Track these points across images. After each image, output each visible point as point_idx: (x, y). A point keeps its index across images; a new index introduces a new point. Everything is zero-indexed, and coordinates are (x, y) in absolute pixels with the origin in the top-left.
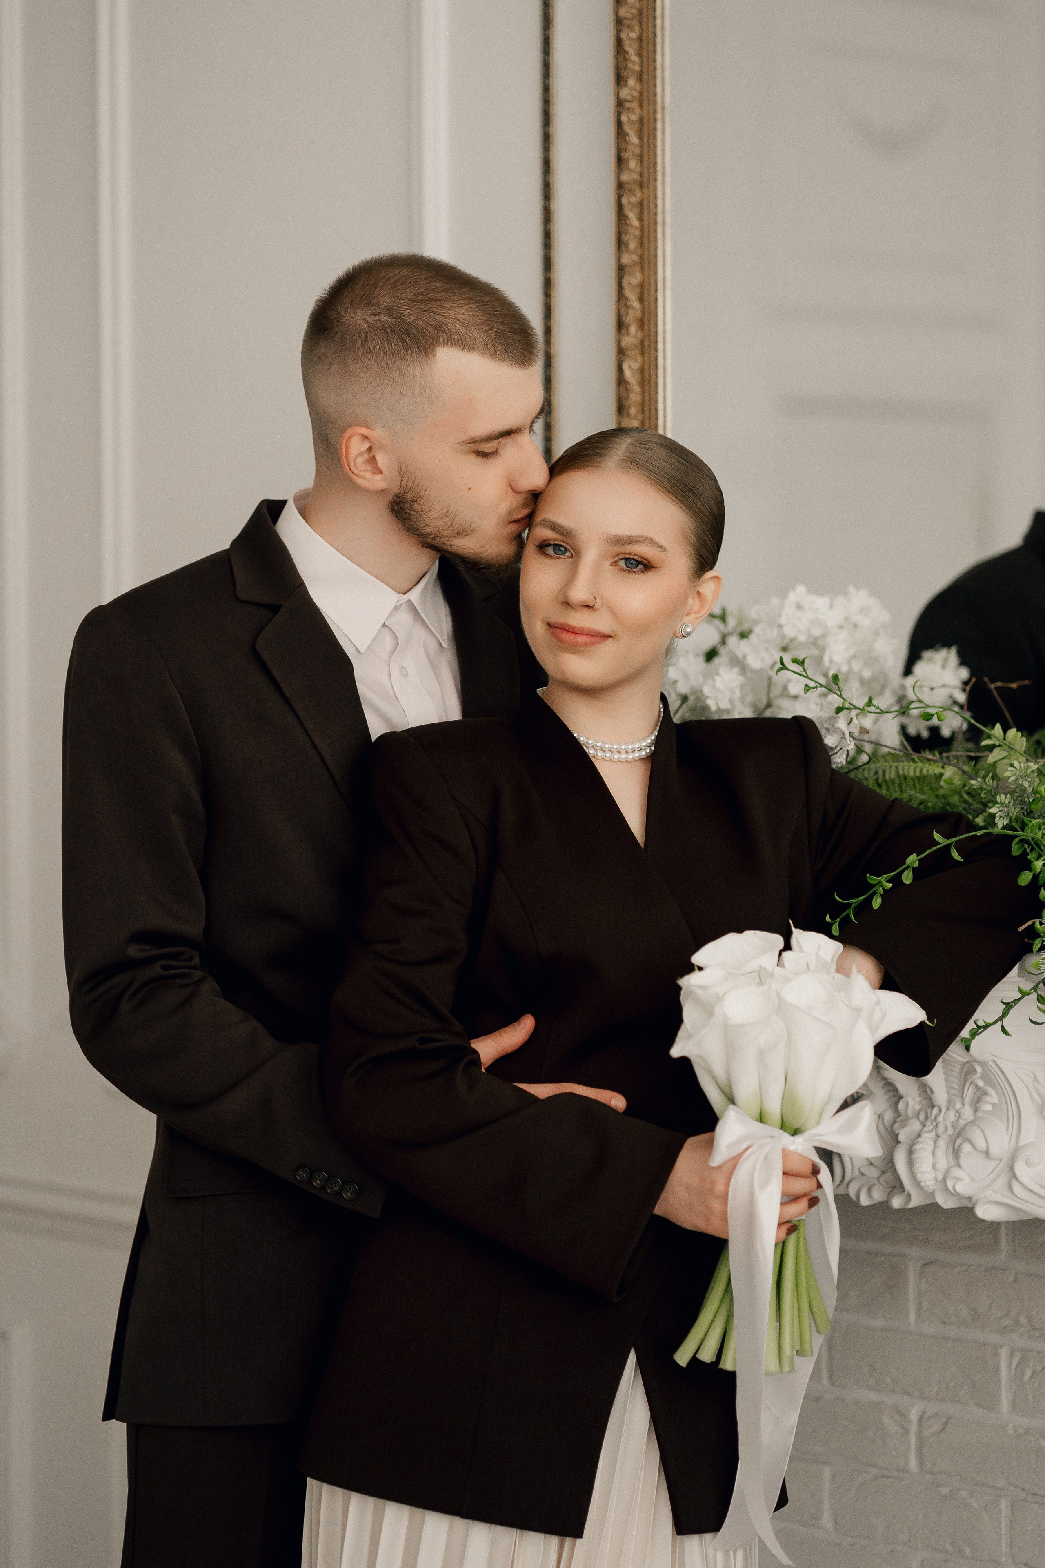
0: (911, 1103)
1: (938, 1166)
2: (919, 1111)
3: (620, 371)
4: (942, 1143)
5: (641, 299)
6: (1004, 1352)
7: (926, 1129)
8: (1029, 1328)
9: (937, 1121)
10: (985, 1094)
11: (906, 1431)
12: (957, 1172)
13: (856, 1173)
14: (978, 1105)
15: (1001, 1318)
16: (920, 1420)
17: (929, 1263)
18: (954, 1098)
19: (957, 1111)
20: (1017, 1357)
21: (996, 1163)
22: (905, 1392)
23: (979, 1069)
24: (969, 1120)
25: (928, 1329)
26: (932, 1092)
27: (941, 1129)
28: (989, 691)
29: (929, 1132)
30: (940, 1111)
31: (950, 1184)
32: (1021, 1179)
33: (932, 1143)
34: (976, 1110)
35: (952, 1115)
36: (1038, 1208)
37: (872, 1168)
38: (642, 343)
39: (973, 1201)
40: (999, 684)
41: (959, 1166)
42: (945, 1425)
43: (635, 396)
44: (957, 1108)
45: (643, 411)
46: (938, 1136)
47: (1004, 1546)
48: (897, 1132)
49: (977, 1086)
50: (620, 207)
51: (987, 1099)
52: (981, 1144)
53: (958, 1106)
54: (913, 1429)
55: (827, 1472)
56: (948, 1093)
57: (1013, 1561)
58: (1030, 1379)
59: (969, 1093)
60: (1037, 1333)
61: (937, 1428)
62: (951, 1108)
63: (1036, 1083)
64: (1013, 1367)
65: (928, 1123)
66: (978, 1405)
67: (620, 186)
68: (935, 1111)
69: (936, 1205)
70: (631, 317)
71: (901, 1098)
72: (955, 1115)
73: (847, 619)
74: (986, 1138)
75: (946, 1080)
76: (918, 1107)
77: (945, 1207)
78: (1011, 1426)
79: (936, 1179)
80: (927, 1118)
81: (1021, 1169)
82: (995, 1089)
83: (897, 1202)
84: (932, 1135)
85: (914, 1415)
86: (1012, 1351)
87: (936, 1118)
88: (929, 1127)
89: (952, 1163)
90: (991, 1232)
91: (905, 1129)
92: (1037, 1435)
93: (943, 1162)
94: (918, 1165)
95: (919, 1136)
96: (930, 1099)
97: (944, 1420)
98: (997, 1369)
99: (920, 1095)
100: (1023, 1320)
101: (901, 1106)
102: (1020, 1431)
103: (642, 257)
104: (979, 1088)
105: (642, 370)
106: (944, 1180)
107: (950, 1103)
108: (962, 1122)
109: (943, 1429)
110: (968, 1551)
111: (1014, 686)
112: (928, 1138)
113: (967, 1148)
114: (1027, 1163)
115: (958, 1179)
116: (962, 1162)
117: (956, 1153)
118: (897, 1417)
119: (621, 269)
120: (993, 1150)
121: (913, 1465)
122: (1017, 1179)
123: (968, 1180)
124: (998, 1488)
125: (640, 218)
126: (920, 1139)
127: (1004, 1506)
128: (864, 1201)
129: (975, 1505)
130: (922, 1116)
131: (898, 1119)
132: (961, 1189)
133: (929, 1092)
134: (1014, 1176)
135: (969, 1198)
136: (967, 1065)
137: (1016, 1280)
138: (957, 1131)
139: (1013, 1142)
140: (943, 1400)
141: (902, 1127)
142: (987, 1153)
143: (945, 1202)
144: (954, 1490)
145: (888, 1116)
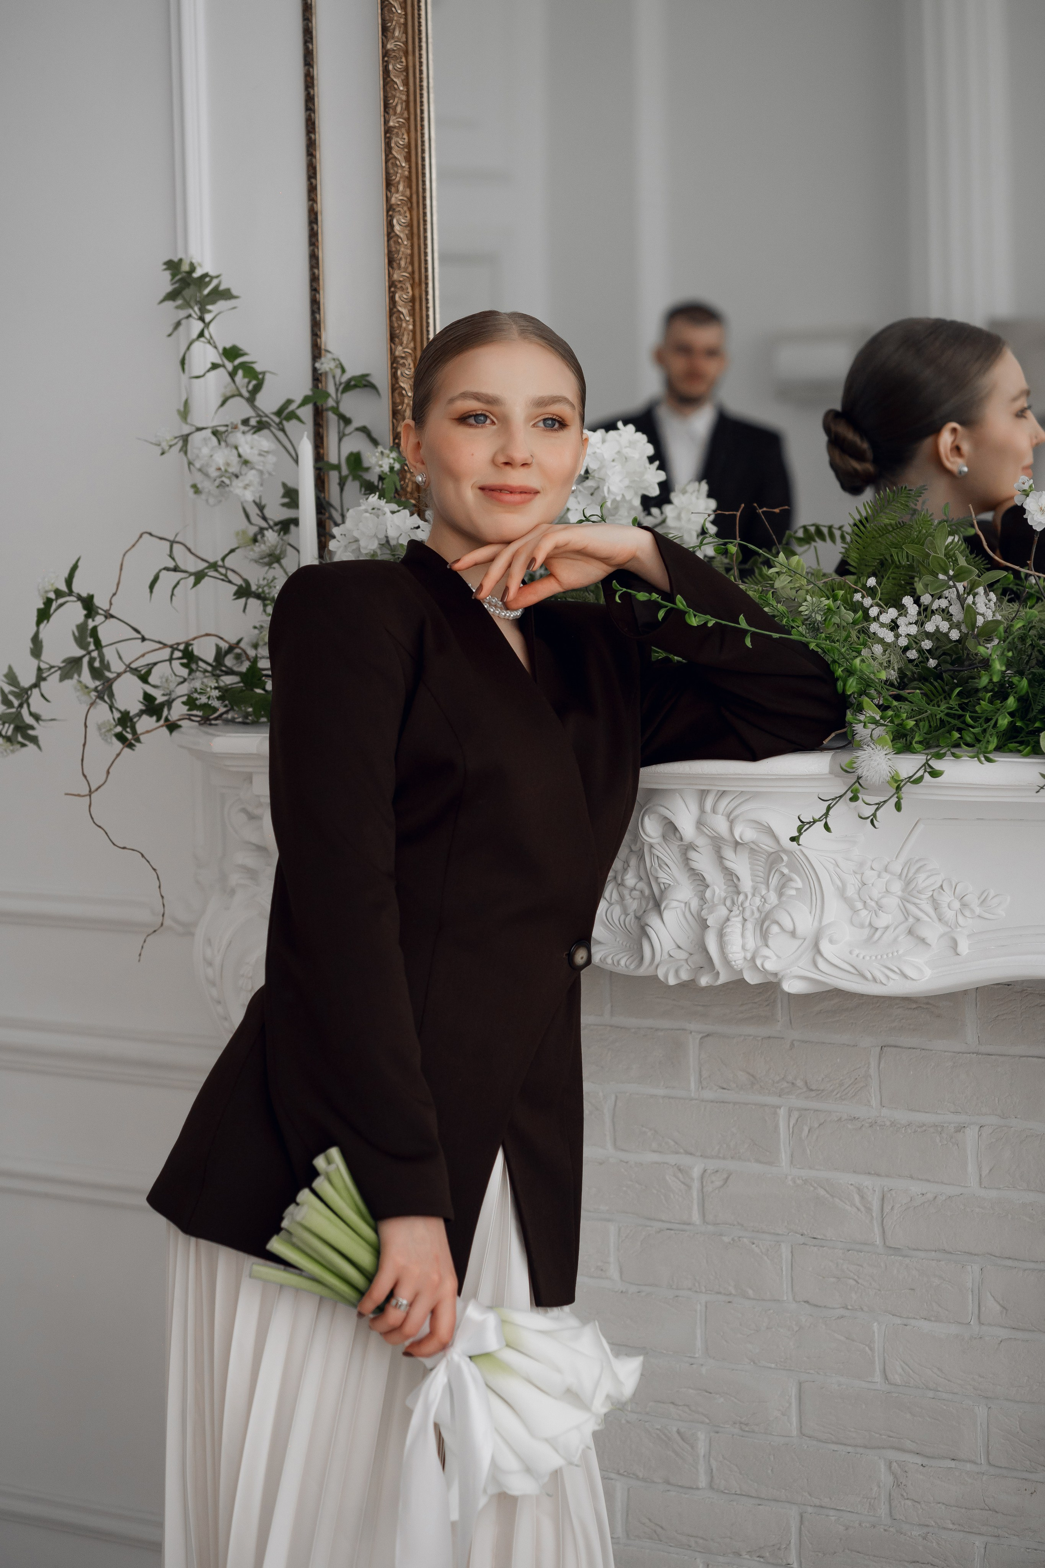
0: (717, 891)
1: (748, 947)
2: (725, 899)
3: (390, 225)
4: (750, 926)
5: (408, 159)
6: (782, 1112)
7: (733, 913)
8: (805, 1090)
9: (744, 906)
10: (791, 880)
11: (689, 1187)
12: (766, 952)
13: (666, 956)
14: (783, 890)
15: (778, 1082)
16: (702, 1177)
17: (708, 1035)
18: (759, 885)
19: (763, 897)
20: (795, 1115)
21: (801, 941)
22: (688, 1153)
23: (785, 858)
24: (773, 905)
25: (708, 1094)
26: (739, 879)
27: (747, 914)
28: (758, 515)
29: (737, 916)
30: (746, 897)
31: (759, 963)
32: (825, 955)
33: (740, 926)
34: (780, 894)
35: (757, 901)
36: (840, 980)
37: (680, 951)
38: (410, 199)
39: (780, 977)
40: (765, 509)
41: (767, 946)
42: (726, 1180)
43: (404, 249)
44: (763, 894)
45: (412, 263)
46: (745, 920)
47: (785, 1286)
48: (705, 917)
49: (782, 873)
50: (386, 72)
51: (793, 884)
52: (788, 924)
53: (764, 892)
54: (696, 1185)
55: (612, 1228)
56: (753, 881)
57: (794, 1299)
58: (807, 1136)
59: (774, 881)
60: (813, 1094)
61: (718, 1183)
62: (756, 894)
63: (838, 869)
64: (791, 1126)
65: (735, 908)
66: (758, 1161)
67: (386, 54)
68: (741, 897)
69: (743, 980)
70: (398, 177)
71: (708, 886)
72: (761, 901)
73: (619, 452)
74: (793, 920)
75: (752, 869)
76: (723, 894)
77: (752, 983)
78: (790, 1178)
79: (745, 958)
80: (733, 903)
81: (825, 947)
82: (799, 876)
83: (704, 981)
84: (740, 918)
85: (696, 1172)
86: (790, 1111)
87: (742, 904)
88: (736, 911)
89: (760, 943)
90: (768, 1005)
91: (713, 915)
92: (816, 1185)
93: (751, 944)
94: (729, 947)
95: (728, 919)
96: (736, 886)
97: (725, 1176)
98: (776, 1127)
99: (725, 884)
100: (799, 1083)
101: (708, 894)
102: (799, 1182)
103: (408, 119)
104: (784, 875)
105: (410, 225)
106: (753, 959)
107: (755, 889)
108: (768, 907)
109: (726, 1182)
110: (751, 1293)
111: (777, 510)
112: (736, 922)
113: (775, 929)
114: (831, 941)
115: (767, 957)
116: (770, 943)
117: (764, 936)
118: (680, 1175)
119: (388, 131)
120: (800, 931)
121: (696, 1217)
122: (822, 956)
123: (775, 958)
124: (778, 1234)
125: (406, 83)
126: (728, 923)
127: (785, 1250)
128: (672, 981)
129: (757, 1250)
130: (728, 903)
131: (704, 906)
132: (770, 966)
133: (735, 880)
134: (819, 952)
135: (776, 974)
136: (773, 855)
137: (792, 1045)
138: (763, 915)
139: (816, 924)
140: (724, 1158)
141: (710, 913)
142: (793, 934)
143: (752, 978)
144: (736, 1238)
145: (695, 904)
